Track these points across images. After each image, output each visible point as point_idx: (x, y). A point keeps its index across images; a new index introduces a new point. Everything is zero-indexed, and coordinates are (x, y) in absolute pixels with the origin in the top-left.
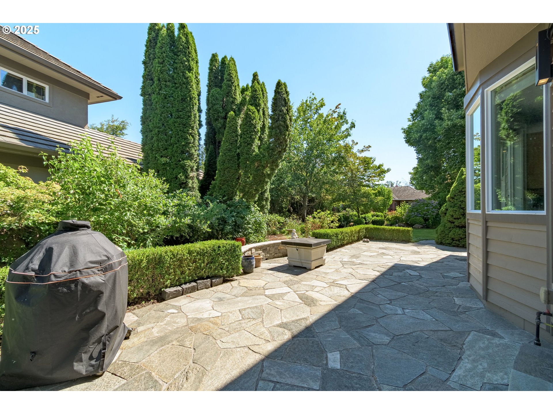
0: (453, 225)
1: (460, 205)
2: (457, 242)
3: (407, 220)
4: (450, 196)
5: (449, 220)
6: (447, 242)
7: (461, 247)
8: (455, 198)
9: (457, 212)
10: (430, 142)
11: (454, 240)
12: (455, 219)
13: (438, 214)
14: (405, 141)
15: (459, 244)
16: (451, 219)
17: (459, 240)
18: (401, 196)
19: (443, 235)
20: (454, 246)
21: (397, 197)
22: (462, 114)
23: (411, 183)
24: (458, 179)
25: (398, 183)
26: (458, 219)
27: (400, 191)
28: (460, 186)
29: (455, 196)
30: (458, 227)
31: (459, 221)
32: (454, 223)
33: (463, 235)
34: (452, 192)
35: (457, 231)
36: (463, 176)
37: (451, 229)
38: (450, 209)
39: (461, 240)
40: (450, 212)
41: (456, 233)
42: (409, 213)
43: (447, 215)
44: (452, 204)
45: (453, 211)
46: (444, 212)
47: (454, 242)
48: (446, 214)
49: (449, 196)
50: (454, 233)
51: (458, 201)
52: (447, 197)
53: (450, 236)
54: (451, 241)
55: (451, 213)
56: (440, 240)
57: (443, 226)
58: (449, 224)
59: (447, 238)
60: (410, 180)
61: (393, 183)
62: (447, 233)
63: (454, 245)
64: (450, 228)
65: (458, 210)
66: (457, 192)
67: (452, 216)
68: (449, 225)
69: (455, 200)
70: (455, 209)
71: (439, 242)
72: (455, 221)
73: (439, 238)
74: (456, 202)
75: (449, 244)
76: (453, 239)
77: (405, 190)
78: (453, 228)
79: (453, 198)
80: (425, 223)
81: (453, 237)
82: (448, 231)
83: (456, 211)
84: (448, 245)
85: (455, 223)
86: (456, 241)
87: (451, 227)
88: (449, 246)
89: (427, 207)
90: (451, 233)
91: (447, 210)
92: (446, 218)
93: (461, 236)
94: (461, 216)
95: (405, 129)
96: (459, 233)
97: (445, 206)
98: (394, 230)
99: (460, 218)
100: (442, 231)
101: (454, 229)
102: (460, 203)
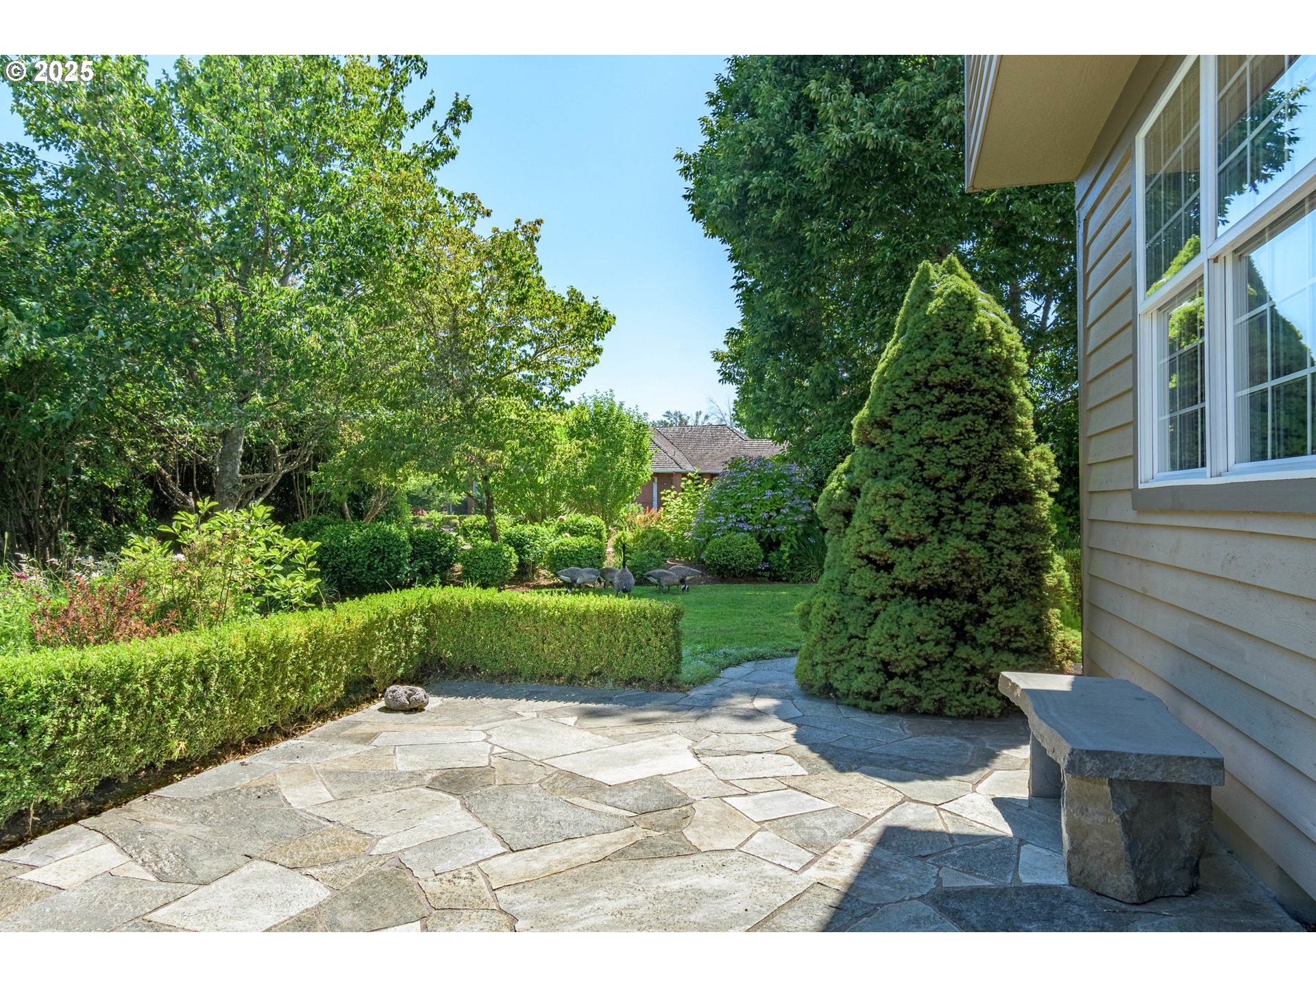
0: (884, 577)
1: (921, 464)
2: (910, 689)
3: (700, 548)
4: (872, 415)
5: (864, 550)
6: (859, 683)
7: (926, 713)
8: (896, 423)
9: (906, 507)
10: (779, 213)
11: (891, 676)
12: (896, 543)
13: (812, 520)
14: (692, 209)
15: (918, 699)
16: (878, 547)
17: (916, 674)
18: (701, 459)
19: (836, 644)
20: (891, 710)
21: (690, 460)
22: (891, 112)
23: (736, 417)
24: (904, 322)
25: (702, 418)
26: (911, 544)
27: (700, 440)
28: (918, 354)
29: (895, 411)
30: (912, 590)
31: (919, 556)
32: (889, 567)
33: (937, 643)
34: (880, 389)
35: (908, 616)
36: (932, 305)
37: (877, 605)
38: (873, 488)
39: (926, 674)
40: (868, 510)
41: (905, 631)
42: (707, 516)
43: (856, 522)
44: (882, 461)
45: (885, 498)
46: (842, 506)
47: (894, 684)
48: (848, 515)
49: (864, 412)
50: (894, 631)
51: (909, 440)
52: (855, 421)
53: (870, 649)
54: (879, 679)
55: (875, 513)
56: (820, 670)
57: (836, 586)
58: (868, 574)
59: (858, 662)
60: (732, 406)
61: (685, 417)
62: (858, 631)
63: (895, 701)
64: (872, 598)
65: (908, 493)
66: (902, 391)
67: (884, 528)
68: (866, 581)
69: (896, 437)
70: (896, 485)
71: (817, 685)
72: (894, 555)
73: (818, 658)
74: (898, 449)
75: (867, 696)
76: (886, 668)
77: (714, 439)
78: (884, 597)
79: (884, 425)
80: (765, 560)
81: (886, 653)
82: (864, 618)
83: (900, 496)
84: (863, 703)
85: (897, 571)
86: (903, 676)
87: (879, 592)
88: (869, 710)
89: (773, 489)
90: (875, 634)
91: (854, 492)
92: (851, 538)
93: (929, 648)
94: (926, 530)
95: (688, 159)
96: (919, 629)
97: (847, 472)
98: (584, 617)
99: (922, 540)
100: (832, 620)
101: (893, 607)
102: (917, 453)
